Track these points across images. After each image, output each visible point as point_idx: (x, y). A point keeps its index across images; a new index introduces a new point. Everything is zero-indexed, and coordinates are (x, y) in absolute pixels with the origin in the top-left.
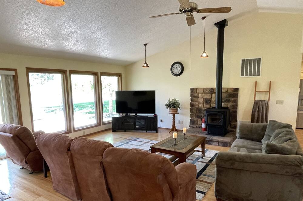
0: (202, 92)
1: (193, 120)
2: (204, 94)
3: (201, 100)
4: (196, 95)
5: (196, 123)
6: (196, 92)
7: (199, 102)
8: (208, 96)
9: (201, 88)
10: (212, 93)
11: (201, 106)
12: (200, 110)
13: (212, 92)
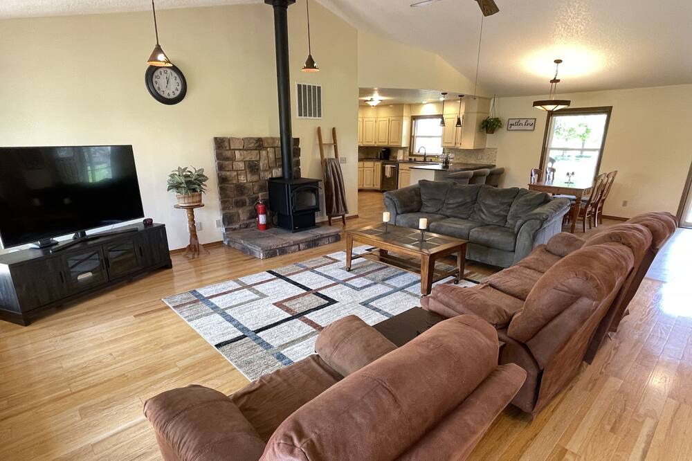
0: (241, 148)
1: (230, 213)
2: (245, 152)
3: (241, 166)
4: (228, 154)
5: (236, 218)
6: (228, 148)
7: (237, 171)
8: (252, 156)
9: (238, 139)
10: (261, 150)
11: (242, 179)
12: (241, 189)
13: (259, 146)
